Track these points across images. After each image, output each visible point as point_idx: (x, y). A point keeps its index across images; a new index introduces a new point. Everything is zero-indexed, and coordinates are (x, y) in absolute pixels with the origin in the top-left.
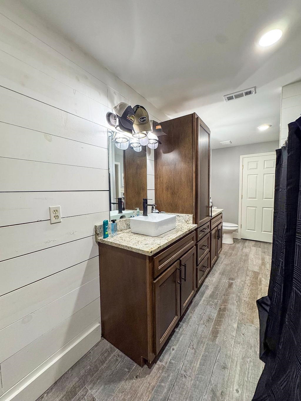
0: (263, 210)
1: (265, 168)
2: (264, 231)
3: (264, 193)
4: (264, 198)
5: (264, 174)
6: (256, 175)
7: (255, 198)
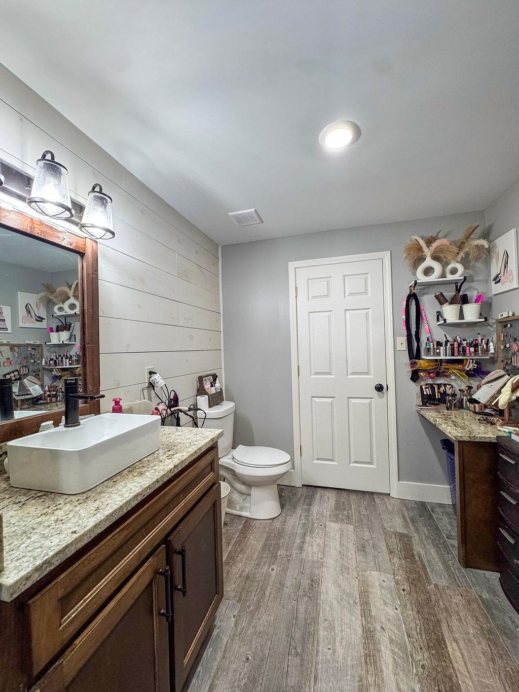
0: (350, 403)
1: (346, 295)
2: (355, 462)
3: (349, 360)
4: (349, 373)
5: (346, 310)
6: (329, 313)
7: (329, 373)
